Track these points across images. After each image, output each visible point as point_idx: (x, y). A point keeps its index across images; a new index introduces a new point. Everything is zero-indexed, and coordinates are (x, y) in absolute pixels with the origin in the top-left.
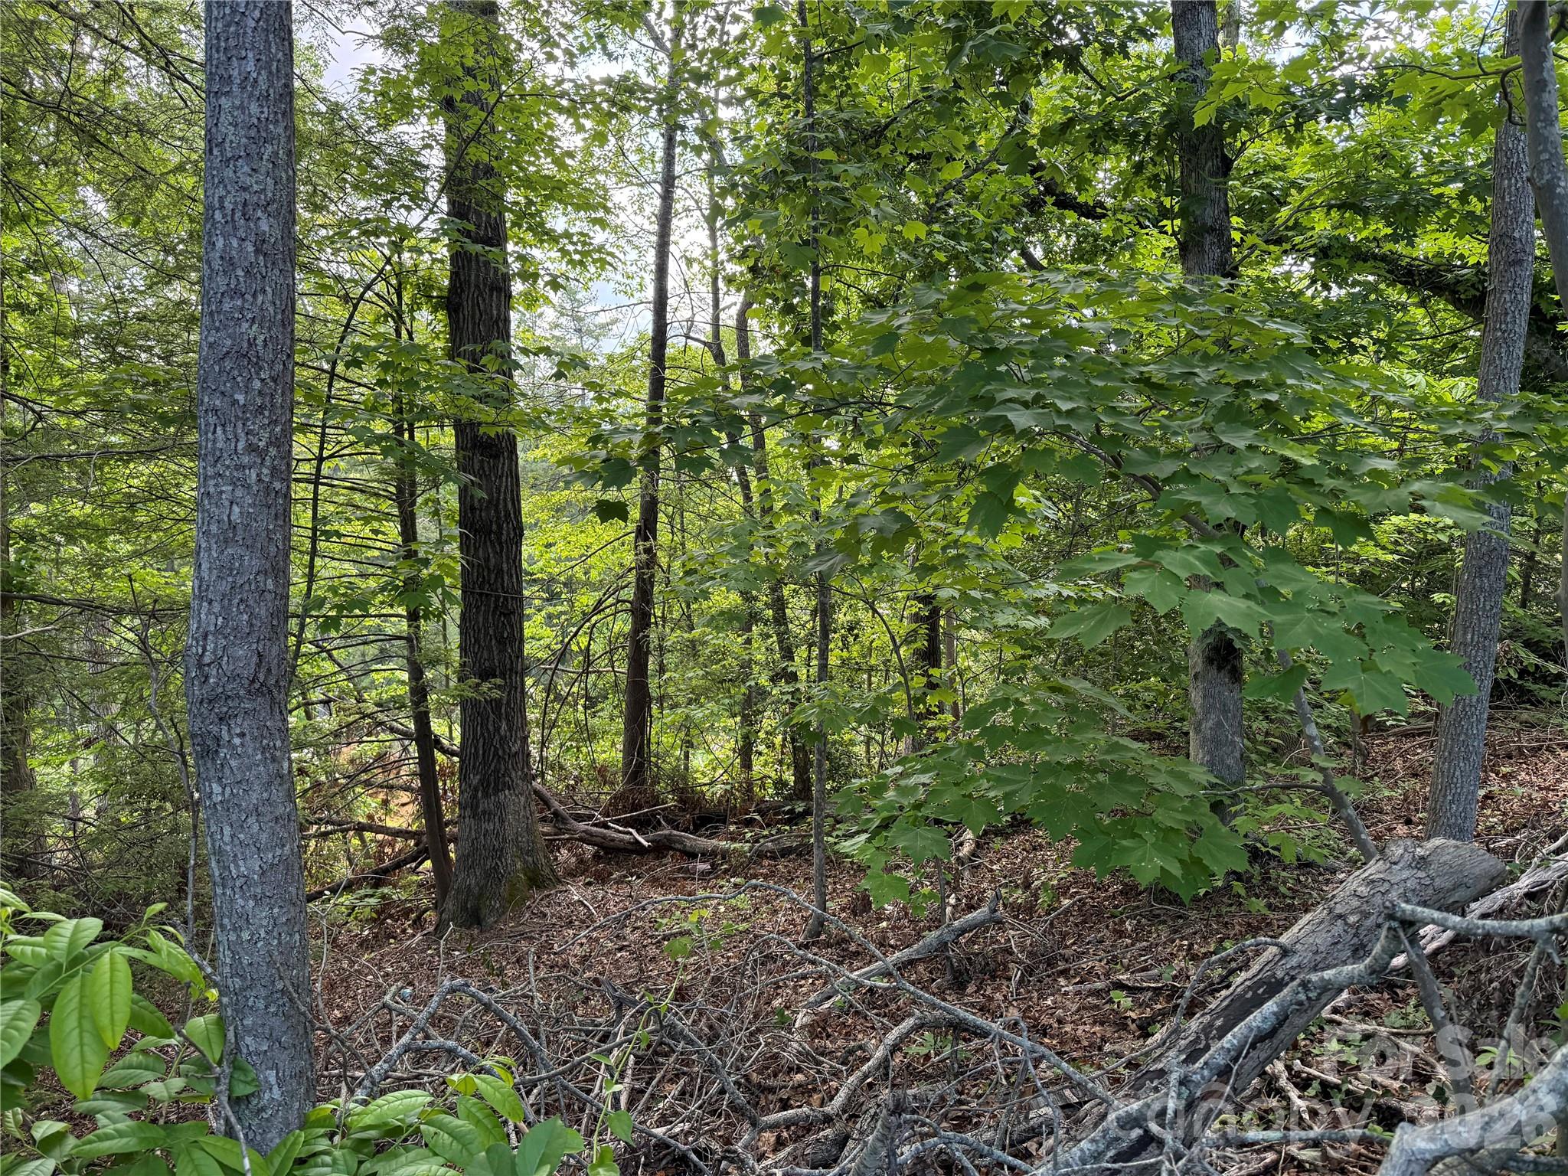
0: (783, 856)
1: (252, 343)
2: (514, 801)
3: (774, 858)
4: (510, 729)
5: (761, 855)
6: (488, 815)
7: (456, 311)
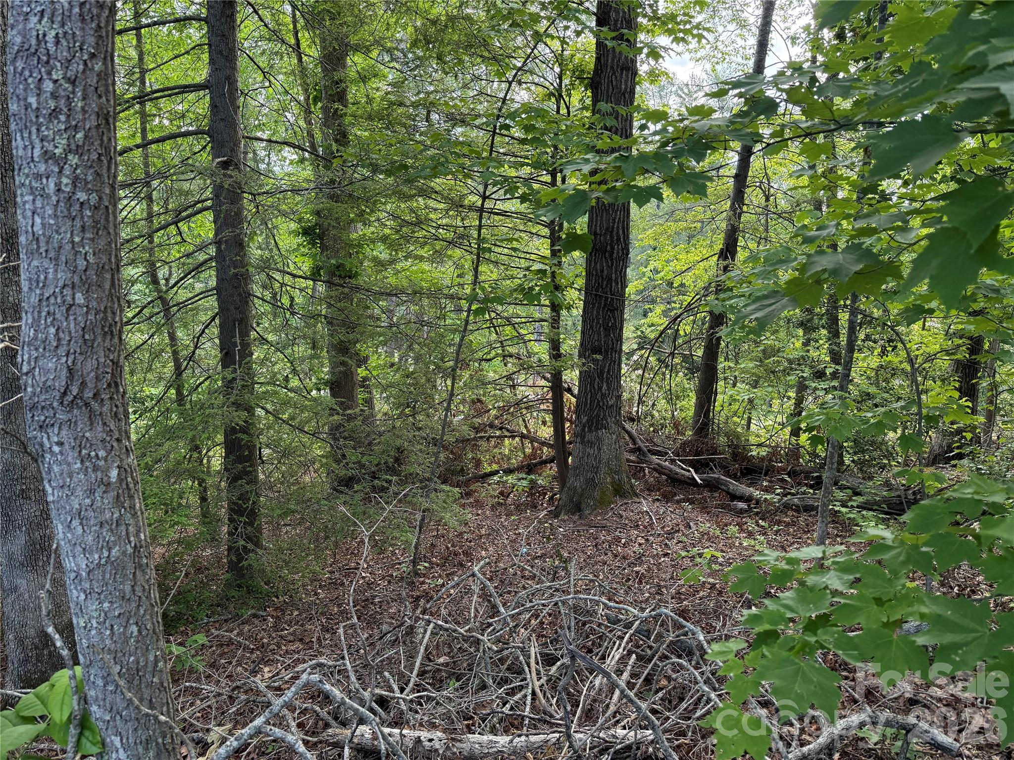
0: (805, 511)
1: (41, 39)
2: (608, 437)
3: (797, 510)
4: (609, 389)
5: (787, 506)
6: (591, 444)
7: (597, 88)
